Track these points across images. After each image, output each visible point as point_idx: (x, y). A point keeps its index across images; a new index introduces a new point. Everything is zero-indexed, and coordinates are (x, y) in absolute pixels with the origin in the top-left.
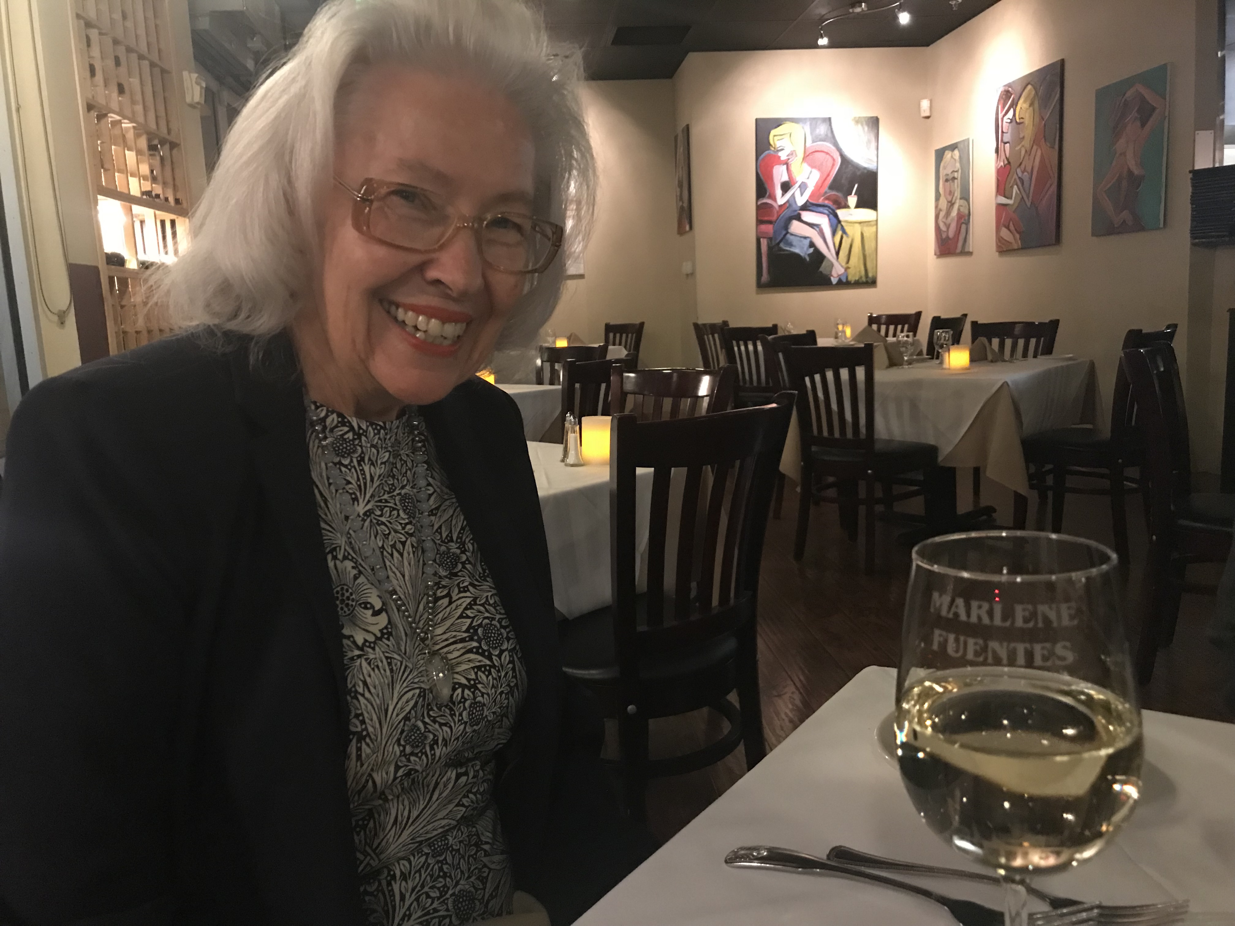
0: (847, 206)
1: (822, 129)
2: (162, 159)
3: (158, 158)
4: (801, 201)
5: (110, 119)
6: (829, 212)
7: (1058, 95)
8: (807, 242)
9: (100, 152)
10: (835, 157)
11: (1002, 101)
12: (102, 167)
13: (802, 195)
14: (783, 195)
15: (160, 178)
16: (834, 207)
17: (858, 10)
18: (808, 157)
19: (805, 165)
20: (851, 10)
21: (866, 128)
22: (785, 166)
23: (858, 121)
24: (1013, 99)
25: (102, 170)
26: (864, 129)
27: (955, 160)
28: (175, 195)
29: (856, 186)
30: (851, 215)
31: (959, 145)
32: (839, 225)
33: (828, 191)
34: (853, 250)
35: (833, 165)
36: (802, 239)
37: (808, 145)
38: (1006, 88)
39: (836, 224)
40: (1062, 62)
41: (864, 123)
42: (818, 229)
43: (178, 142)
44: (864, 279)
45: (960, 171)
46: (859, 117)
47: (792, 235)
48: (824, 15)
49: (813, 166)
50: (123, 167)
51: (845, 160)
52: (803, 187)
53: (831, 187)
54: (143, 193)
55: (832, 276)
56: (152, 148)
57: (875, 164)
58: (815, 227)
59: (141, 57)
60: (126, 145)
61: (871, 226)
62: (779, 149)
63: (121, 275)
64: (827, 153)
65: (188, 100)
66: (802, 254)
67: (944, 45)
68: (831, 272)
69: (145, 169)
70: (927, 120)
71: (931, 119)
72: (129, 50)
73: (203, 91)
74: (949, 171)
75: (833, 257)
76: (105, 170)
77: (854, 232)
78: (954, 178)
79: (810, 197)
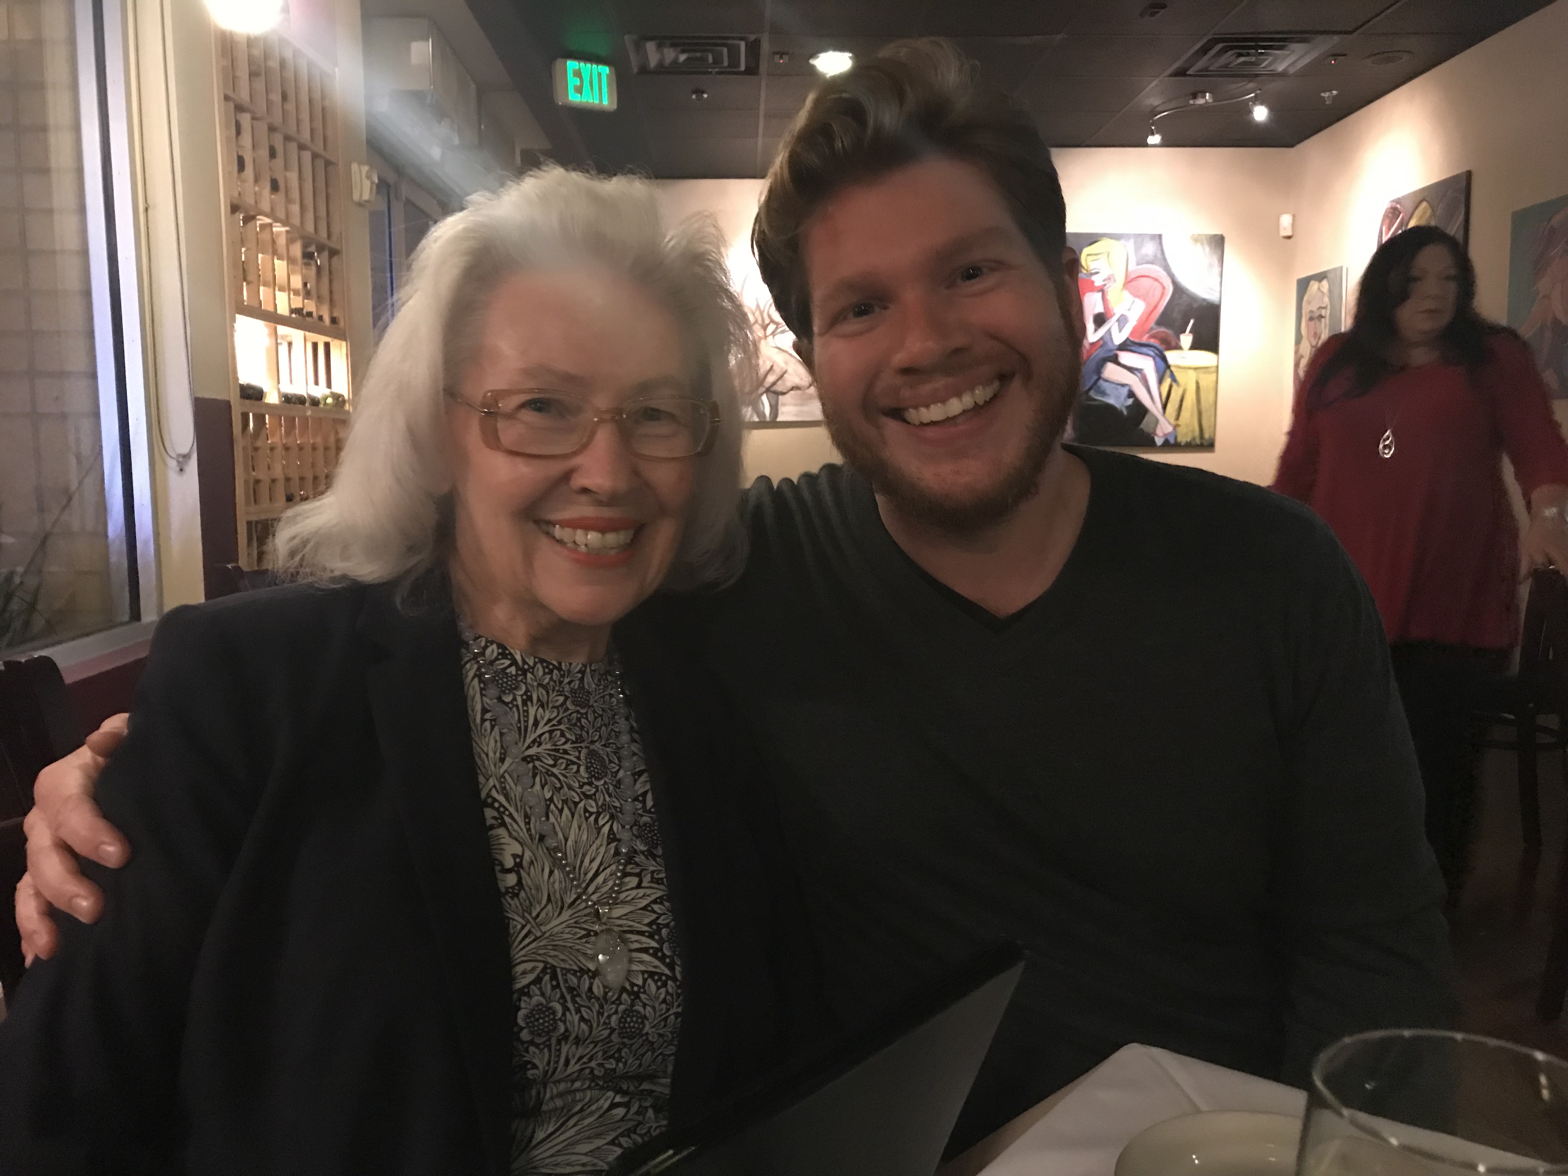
0: (1178, 347)
1: (1150, 249)
2: (319, 269)
3: (314, 268)
4: (1118, 339)
5: (258, 223)
6: (1156, 354)
7: (1461, 217)
8: (1125, 391)
9: (243, 262)
10: (1165, 284)
11: (1387, 221)
12: (245, 279)
13: (1120, 331)
14: (1096, 330)
15: (314, 293)
16: (1161, 347)
17: (1201, 101)
18: (1129, 282)
19: (1126, 293)
20: (1191, 102)
21: (1207, 249)
22: (1100, 294)
23: (1196, 239)
24: (1403, 218)
25: (245, 284)
26: (1204, 249)
27: (1323, 292)
28: (331, 312)
29: (1192, 322)
30: (1184, 358)
31: (1329, 275)
32: (1168, 372)
33: (1155, 327)
34: (1184, 404)
35: (1163, 295)
36: (1119, 387)
37: (1130, 269)
38: (1394, 204)
39: (1164, 369)
40: (1469, 174)
41: (1205, 242)
42: (1139, 375)
43: (338, 247)
44: (1198, 441)
45: (1329, 307)
46: (1199, 235)
47: (1106, 381)
48: (1157, 106)
49: (1136, 295)
50: (271, 279)
51: (1178, 289)
52: (1122, 321)
53: (1159, 323)
54: (292, 311)
55: (1156, 435)
56: (308, 256)
57: (1218, 295)
58: (1136, 372)
59: (302, 147)
60: (275, 253)
61: (1210, 373)
62: (1093, 271)
63: (259, 411)
64: (1156, 280)
65: (356, 197)
66: (1118, 406)
67: (1312, 147)
68: (1155, 430)
69: (297, 282)
70: (1288, 241)
71: (1292, 240)
72: (287, 138)
73: (375, 187)
74: (1314, 307)
75: (1159, 411)
76: (248, 283)
77: (1187, 380)
78: (1321, 317)
79: (1132, 333)
